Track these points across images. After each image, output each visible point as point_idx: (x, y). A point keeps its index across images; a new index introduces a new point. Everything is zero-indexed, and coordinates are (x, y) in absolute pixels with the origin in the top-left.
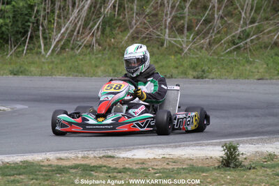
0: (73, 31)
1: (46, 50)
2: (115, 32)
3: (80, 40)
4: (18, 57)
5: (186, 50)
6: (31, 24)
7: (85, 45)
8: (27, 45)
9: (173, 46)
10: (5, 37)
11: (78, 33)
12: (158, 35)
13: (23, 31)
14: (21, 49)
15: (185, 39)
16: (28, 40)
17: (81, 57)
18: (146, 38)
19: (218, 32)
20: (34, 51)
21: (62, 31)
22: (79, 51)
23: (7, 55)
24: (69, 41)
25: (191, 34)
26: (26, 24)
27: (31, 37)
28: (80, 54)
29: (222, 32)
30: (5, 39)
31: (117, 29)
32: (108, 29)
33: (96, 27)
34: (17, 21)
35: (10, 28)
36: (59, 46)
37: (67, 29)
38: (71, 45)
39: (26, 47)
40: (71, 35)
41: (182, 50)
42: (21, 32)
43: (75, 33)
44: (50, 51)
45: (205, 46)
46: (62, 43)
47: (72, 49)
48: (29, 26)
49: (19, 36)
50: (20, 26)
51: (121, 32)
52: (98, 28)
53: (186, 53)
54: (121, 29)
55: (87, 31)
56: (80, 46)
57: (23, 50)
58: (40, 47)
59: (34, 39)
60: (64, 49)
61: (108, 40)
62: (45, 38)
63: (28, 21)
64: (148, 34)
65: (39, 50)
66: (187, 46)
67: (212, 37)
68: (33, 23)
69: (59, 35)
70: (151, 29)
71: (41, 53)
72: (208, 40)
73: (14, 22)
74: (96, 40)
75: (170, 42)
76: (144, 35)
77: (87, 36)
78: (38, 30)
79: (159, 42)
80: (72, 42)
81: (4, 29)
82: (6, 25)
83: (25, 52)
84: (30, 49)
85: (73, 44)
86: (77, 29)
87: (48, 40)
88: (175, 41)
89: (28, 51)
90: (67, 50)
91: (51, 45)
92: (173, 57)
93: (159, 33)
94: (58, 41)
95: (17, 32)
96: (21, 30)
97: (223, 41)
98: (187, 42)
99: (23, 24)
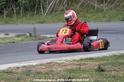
0: (55, 4)
1: (44, 13)
2: (73, 4)
3: (58, 8)
4: (32, 16)
5: (105, 10)
6: (37, 2)
7: (61, 10)
8: (35, 11)
9: (99, 8)
10: (26, 8)
11: (57, 5)
12: (92, 4)
13: (34, 5)
14: (33, 13)
15: (104, 5)
16: (36, 9)
17: (60, 15)
18: (87, 6)
19: (118, 2)
20: (39, 14)
21: (50, 5)
22: (58, 12)
23: (28, 16)
24: (54, 9)
25: (106, 3)
26: (35, 2)
27: (37, 8)
28: (59, 14)
29: (120, 2)
30: (26, 9)
31: (74, 2)
32: (70, 3)
33: (65, 2)
34: (31, 1)
35: (28, 4)
36: (50, 11)
37: (53, 4)
38: (54, 10)
39: (35, 12)
40: (54, 6)
41: (103, 10)
42: (33, 6)
43: (56, 5)
44: (46, 13)
45: (113, 8)
46: (51, 9)
47: (55, 12)
48: (36, 3)
49: (32, 8)
50: (32, 3)
51: (76, 4)
52: (66, 2)
53: (105, 11)
54: (75, 3)
55: (61, 4)
56: (59, 11)
57: (34, 13)
58: (41, 12)
59: (39, 8)
60: (52, 12)
61: (70, 7)
62: (43, 8)
63: (36, 1)
64: (88, 4)
65: (41, 13)
66: (105, 8)
67: (115, 4)
68: (38, 2)
69: (50, 6)
70: (89, 2)
71: (42, 14)
72: (114, 5)
73: (29, 2)
74: (65, 8)
75: (98, 7)
76: (86, 5)
77: (61, 6)
78: (40, 5)
79: (93, 7)
80: (55, 9)
81: (25, 5)
82: (26, 3)
83: (35, 14)
84: (37, 13)
85: (55, 10)
86: (57, 3)
87: (44, 9)
88: (100, 7)
89: (36, 14)
90: (53, 12)
91: (46, 11)
92: (100, 13)
93: (92, 3)
94: (49, 9)
95: (31, 6)
96: (33, 5)
97: (121, 5)
98: (105, 6)
99: (34, 3)
